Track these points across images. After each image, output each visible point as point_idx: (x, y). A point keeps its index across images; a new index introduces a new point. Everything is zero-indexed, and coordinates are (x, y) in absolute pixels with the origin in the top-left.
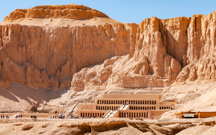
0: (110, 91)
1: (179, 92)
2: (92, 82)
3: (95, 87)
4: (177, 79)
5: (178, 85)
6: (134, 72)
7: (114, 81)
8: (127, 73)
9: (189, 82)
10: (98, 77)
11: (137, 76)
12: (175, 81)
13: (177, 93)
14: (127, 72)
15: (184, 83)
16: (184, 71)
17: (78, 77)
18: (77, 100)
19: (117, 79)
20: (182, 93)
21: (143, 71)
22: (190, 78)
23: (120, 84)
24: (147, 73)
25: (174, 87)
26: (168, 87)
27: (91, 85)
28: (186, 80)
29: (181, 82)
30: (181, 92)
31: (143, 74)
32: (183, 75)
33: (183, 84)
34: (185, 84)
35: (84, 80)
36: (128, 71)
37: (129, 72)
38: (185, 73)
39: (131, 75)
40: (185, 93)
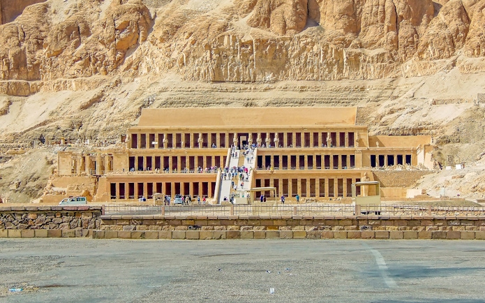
0: (164, 96)
1: (436, 98)
2: (75, 61)
3: (88, 79)
4: (420, 48)
5: (428, 70)
6: (252, 20)
7: (175, 55)
8: (225, 28)
9: (470, 60)
10: (102, 42)
11: (265, 37)
12: (415, 57)
13: (431, 101)
14: (224, 20)
15: (449, 61)
16: (449, 18)
17: (14, 40)
18: (22, 133)
19: (188, 48)
20: (451, 101)
21: (286, 17)
22: (475, 45)
23: (200, 70)
24: (303, 23)
25: (412, 80)
26: (387, 80)
27: (72, 71)
28: (457, 52)
29: (439, 58)
30: (446, 96)
31: (285, 28)
32: (445, 32)
33: (448, 67)
34: (454, 65)
35: (42, 54)
36: (229, 19)
37: (233, 22)
38: (453, 26)
39: (239, 33)
40: (460, 101)
